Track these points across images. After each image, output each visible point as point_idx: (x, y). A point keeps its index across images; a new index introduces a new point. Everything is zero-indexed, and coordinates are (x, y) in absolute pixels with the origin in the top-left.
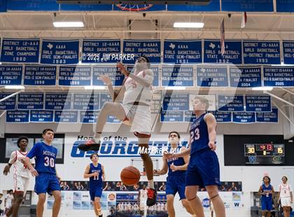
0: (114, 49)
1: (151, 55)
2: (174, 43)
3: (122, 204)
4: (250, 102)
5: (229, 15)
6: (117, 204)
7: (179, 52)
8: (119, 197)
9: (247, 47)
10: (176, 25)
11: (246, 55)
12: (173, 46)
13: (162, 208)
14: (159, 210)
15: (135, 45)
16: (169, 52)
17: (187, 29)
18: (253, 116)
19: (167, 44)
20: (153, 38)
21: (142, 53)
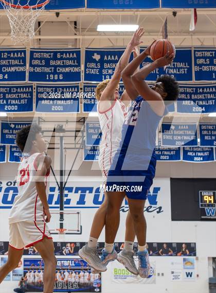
0: (17, 62)
1: (67, 70)
2: (98, 53)
3: (32, 273)
4: (205, 132)
5: (175, 14)
6: (25, 273)
7: (105, 65)
8: (28, 263)
9: (200, 58)
10: (101, 28)
11: (197, 69)
12: (97, 57)
13: (86, 278)
14: (82, 281)
15: (46, 56)
16: (93, 65)
17: (117, 33)
18: (211, 152)
19: (89, 54)
20: (70, 47)
21: (55, 67)
